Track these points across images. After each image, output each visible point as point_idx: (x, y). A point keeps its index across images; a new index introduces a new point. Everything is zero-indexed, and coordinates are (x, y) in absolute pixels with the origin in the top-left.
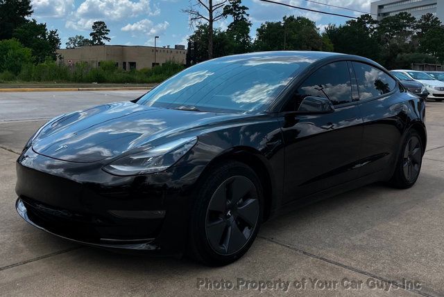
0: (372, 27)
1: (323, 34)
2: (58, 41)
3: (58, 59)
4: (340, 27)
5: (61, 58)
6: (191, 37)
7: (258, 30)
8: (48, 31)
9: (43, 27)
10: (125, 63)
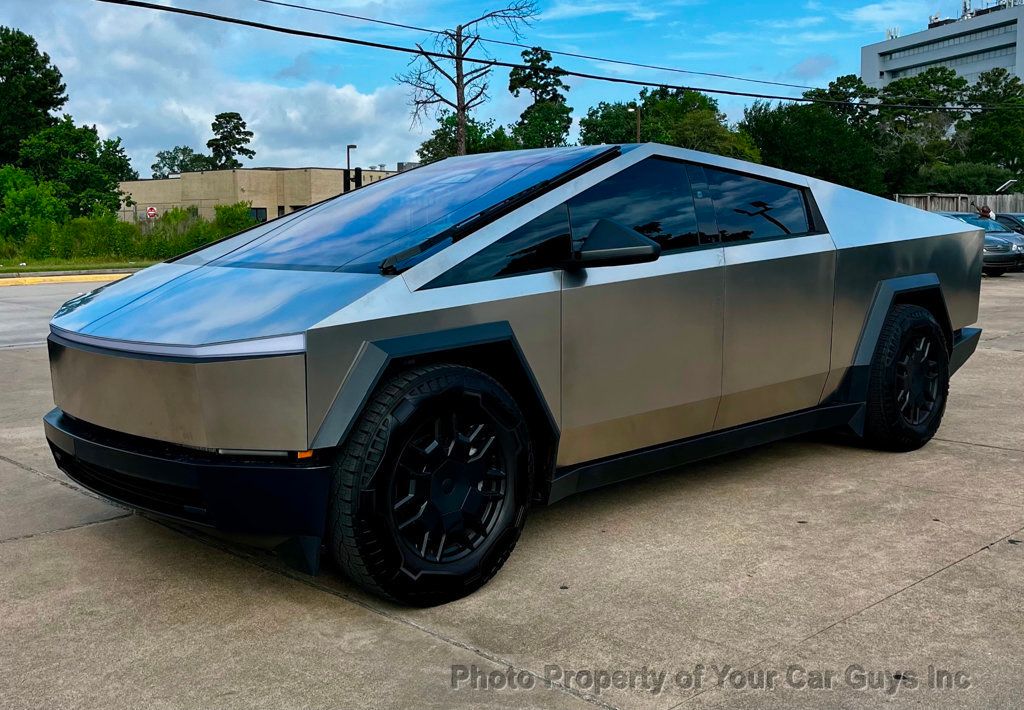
0: (865, 106)
1: (742, 126)
3: (123, 205)
5: (129, 204)
6: (426, 146)
7: (583, 122)
8: (101, 142)
9: (88, 133)
10: (282, 209)
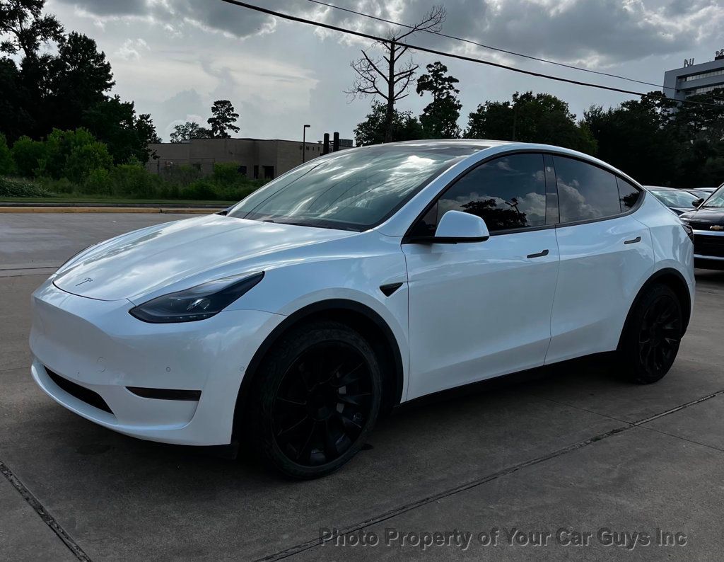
0: (666, 114)
1: (581, 123)
2: (151, 129)
3: (151, 158)
4: (610, 112)
5: (155, 158)
6: (361, 126)
7: (472, 115)
8: (137, 116)
9: (129, 108)
10: (256, 168)
